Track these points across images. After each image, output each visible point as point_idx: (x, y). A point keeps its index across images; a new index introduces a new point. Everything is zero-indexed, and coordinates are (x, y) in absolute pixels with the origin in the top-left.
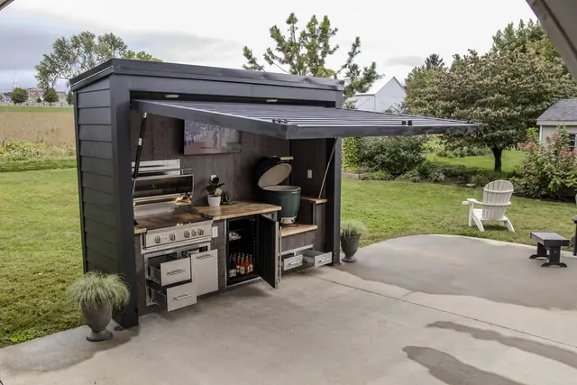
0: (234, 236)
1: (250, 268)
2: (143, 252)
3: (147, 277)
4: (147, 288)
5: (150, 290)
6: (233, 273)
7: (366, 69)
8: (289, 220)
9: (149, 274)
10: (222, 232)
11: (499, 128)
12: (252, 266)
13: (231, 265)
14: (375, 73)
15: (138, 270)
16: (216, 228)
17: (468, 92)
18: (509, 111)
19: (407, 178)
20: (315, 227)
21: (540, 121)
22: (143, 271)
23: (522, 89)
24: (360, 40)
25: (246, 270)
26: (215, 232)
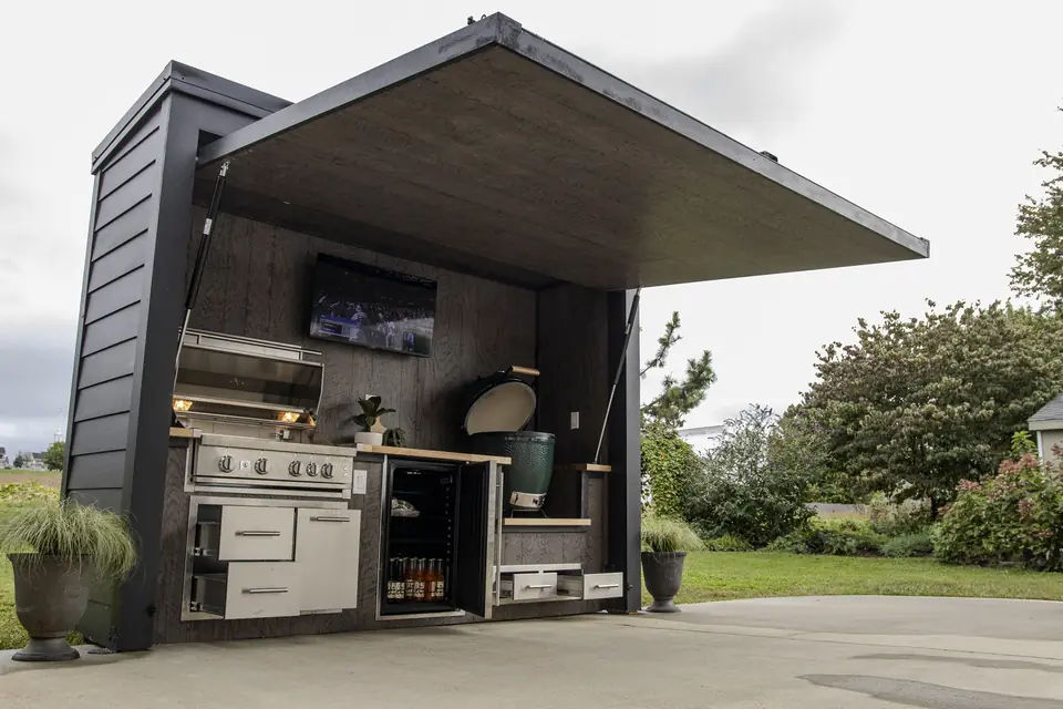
0: (404, 509)
1: (438, 589)
2: (188, 488)
3: (190, 549)
4: (187, 577)
5: (194, 581)
6: (396, 589)
7: (692, 363)
8: (528, 500)
9: (197, 544)
10: (376, 486)
11: (954, 443)
12: (440, 584)
13: (392, 573)
14: (709, 371)
15: (168, 527)
16: (362, 475)
17: (889, 379)
18: (969, 410)
19: (781, 548)
20: (587, 522)
21: (1035, 423)
22: (182, 534)
23: (993, 369)
24: (680, 317)
25: (427, 591)
26: (359, 482)
